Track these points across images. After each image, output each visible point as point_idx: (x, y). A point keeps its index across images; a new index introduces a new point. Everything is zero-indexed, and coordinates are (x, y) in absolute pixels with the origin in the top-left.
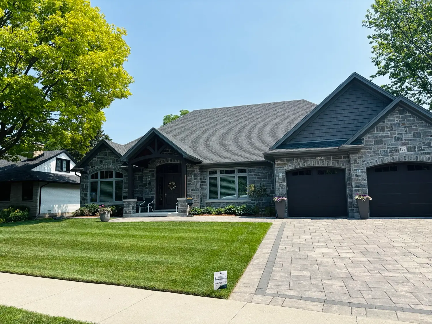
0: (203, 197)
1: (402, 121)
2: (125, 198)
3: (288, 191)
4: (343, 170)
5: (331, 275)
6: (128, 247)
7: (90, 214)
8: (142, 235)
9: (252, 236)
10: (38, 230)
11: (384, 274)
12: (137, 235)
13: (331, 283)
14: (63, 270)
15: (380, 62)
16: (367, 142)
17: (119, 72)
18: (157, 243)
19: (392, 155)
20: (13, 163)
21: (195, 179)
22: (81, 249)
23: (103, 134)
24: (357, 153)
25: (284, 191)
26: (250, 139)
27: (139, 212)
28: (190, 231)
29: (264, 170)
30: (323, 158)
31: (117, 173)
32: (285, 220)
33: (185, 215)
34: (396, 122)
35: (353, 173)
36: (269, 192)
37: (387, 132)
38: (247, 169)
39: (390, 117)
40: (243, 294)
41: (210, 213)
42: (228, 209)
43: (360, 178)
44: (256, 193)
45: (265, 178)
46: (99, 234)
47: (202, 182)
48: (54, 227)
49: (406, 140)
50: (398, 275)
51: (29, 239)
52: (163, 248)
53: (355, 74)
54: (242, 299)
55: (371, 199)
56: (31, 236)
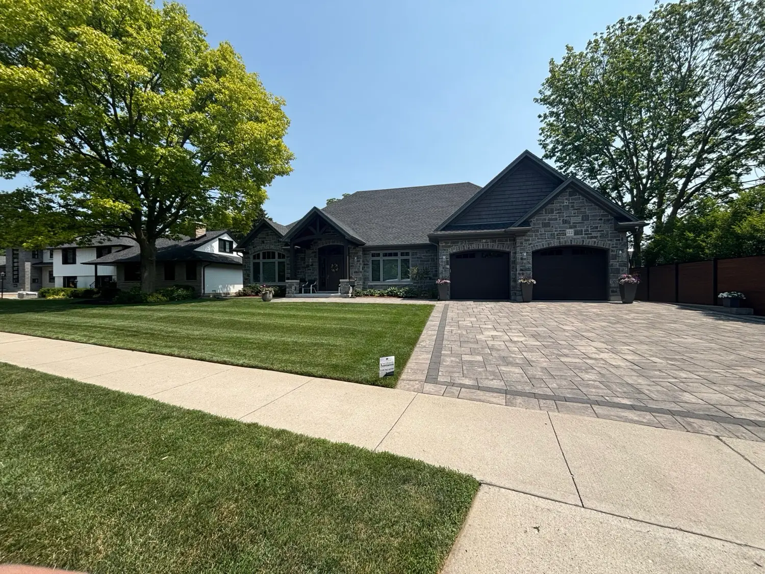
0: (365, 279)
1: (572, 203)
2: (288, 279)
3: (451, 274)
4: (508, 253)
5: (506, 361)
6: (287, 327)
7: (253, 294)
8: (303, 316)
9: (417, 318)
10: (198, 308)
11: (564, 359)
12: (298, 315)
13: (508, 370)
14: (213, 351)
15: (547, 145)
16: (534, 224)
17: (279, 145)
18: (318, 324)
19: (559, 238)
20: (177, 243)
21: (358, 261)
22: (237, 329)
23: (266, 216)
24: (524, 236)
25: (448, 274)
26: (414, 221)
27: (301, 293)
28: (353, 312)
29: (427, 253)
30: (489, 241)
31: (279, 254)
32: (447, 302)
33: (348, 297)
34: (565, 204)
35: (519, 256)
36: (431, 276)
37: (555, 215)
38: (410, 252)
39: (560, 199)
40: (411, 382)
41: (372, 295)
42: (390, 291)
43: (525, 261)
44: (419, 276)
45: (428, 261)
46: (259, 314)
47: (364, 264)
48: (215, 306)
49: (574, 223)
50: (577, 360)
51: (186, 317)
52: (324, 329)
53: (527, 152)
54: (412, 388)
55: (535, 283)
56: (189, 315)
